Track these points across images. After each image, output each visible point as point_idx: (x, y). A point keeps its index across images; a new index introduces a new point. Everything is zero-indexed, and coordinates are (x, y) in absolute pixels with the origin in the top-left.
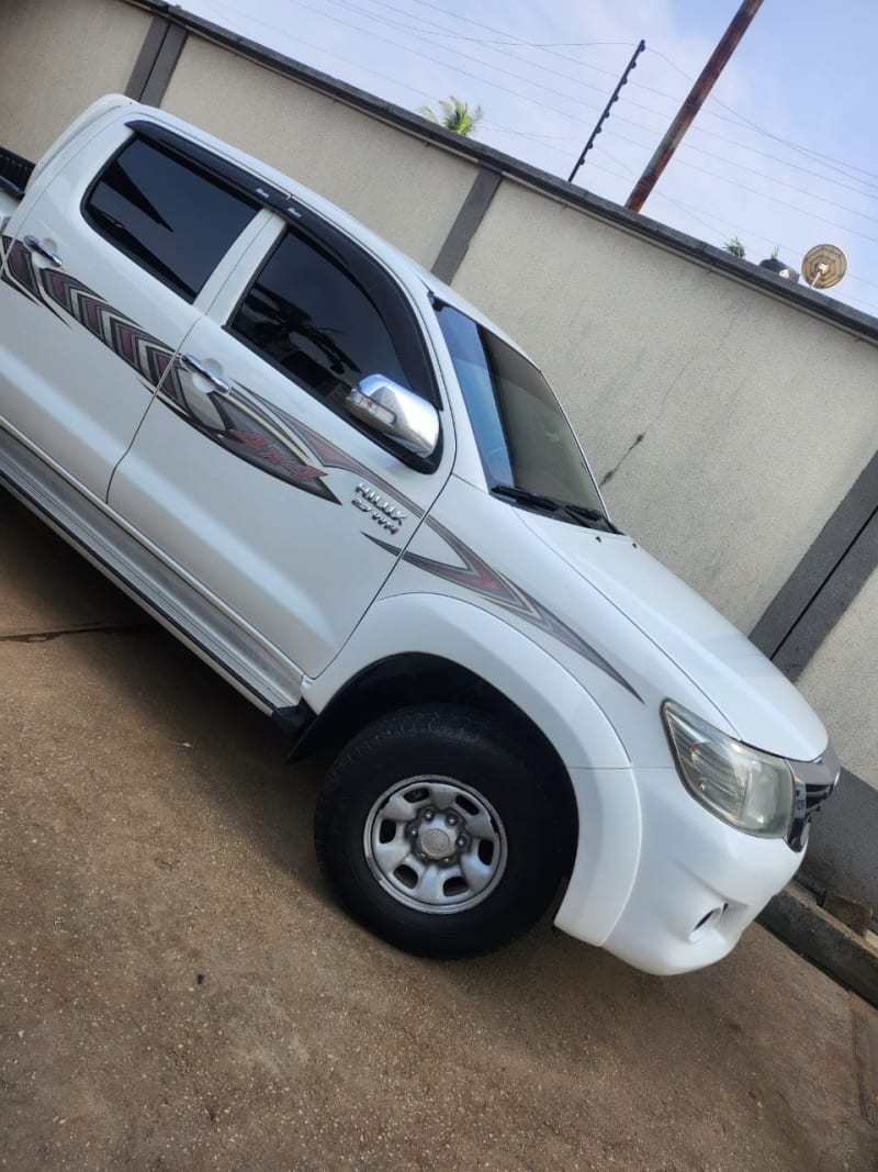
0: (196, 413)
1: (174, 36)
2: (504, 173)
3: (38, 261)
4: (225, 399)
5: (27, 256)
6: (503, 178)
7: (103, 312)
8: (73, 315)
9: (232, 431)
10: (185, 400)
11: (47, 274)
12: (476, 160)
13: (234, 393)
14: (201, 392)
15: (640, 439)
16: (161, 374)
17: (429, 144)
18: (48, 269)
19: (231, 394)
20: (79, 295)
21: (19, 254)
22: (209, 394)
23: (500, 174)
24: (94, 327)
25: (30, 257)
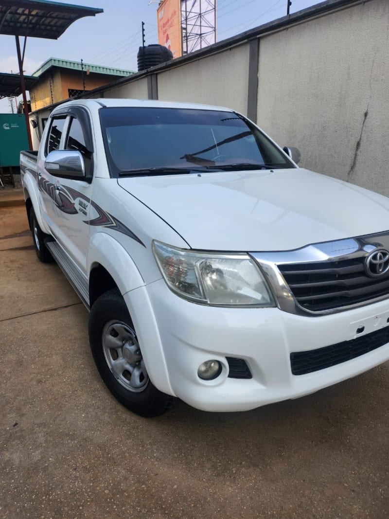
0: (59, 203)
1: (154, 77)
2: (258, 36)
6: (259, 38)
9: (63, 204)
12: (246, 41)
13: (62, 190)
15: (366, 115)
17: (230, 49)
22: (59, 194)
23: (257, 38)
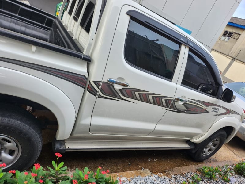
0: (179, 109)
3: (117, 87)
4: (187, 104)
5: (111, 86)
7: (149, 95)
8: (137, 100)
9: (188, 109)
10: (176, 108)
11: (124, 91)
13: (189, 101)
14: (181, 105)
16: (170, 105)
18: (123, 89)
19: (188, 102)
20: (138, 93)
21: (107, 87)
22: (183, 104)
24: (147, 101)
25: (113, 86)
